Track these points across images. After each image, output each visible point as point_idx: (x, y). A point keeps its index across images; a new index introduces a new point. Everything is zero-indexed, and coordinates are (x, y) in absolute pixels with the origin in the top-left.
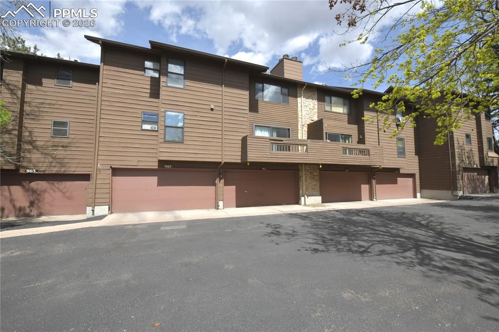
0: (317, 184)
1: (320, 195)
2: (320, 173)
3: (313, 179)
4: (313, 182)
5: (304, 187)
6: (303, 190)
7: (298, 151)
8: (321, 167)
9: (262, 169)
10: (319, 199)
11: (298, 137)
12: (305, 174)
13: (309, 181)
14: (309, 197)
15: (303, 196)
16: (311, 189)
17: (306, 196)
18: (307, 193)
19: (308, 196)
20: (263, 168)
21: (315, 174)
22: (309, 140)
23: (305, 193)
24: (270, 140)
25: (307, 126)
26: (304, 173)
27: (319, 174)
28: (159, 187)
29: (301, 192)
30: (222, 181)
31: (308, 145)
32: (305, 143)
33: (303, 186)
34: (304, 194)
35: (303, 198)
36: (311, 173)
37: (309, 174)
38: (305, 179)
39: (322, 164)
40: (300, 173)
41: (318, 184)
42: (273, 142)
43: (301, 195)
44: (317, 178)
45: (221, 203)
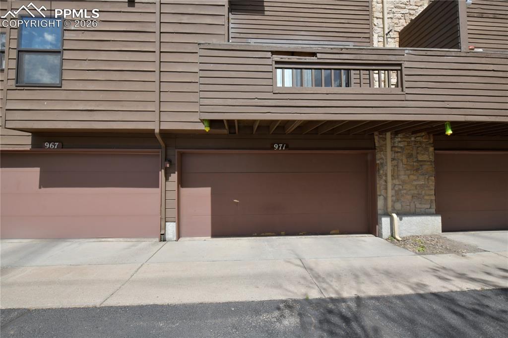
0: (427, 184)
1: (437, 213)
2: (436, 156)
3: (417, 170)
4: (417, 180)
5: (390, 192)
6: (386, 199)
7: (370, 84)
8: (449, 132)
9: (273, 148)
10: (435, 223)
11: (370, 39)
12: (393, 159)
13: (403, 177)
14: (405, 219)
15: (387, 214)
16: (409, 197)
17: (394, 215)
18: (398, 206)
19: (401, 215)
20: (276, 146)
21: (420, 158)
22: (408, 50)
23: (393, 206)
24: (273, 53)
25: (397, 35)
26: (389, 154)
27: (432, 158)
28: (43, 189)
29: (380, 203)
30: (174, 177)
31: (405, 64)
32: (393, 59)
33: (386, 189)
34: (390, 210)
35: (385, 221)
36: (410, 156)
37: (405, 160)
38: (393, 171)
39: (454, 125)
40: (378, 156)
41: (432, 183)
42: (286, 58)
43: (379, 212)
44: (428, 167)
45: (171, 229)
